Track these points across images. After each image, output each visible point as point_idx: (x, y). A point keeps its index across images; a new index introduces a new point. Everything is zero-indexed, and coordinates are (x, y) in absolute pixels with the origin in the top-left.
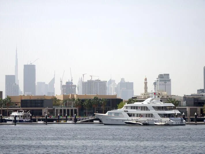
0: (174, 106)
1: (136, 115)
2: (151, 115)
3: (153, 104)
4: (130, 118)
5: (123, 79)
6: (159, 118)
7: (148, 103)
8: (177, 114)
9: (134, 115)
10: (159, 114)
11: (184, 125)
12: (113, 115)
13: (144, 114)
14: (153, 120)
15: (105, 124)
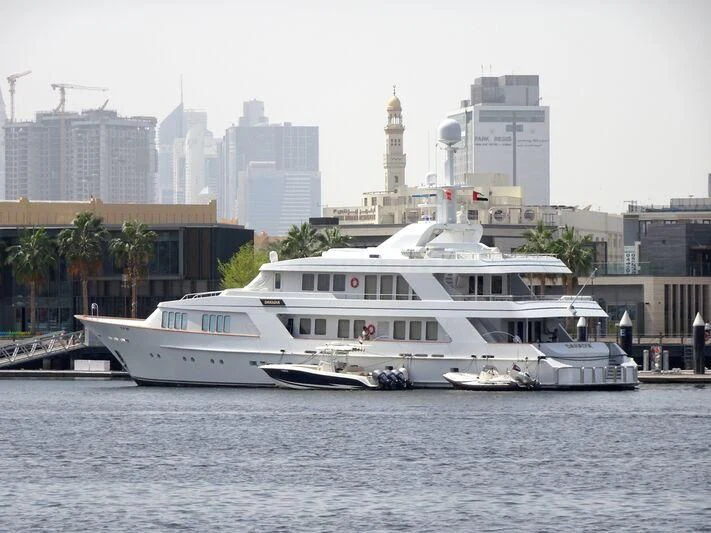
0: (567, 271)
1: (332, 327)
2: (428, 330)
3: (440, 261)
4: (299, 346)
5: (253, 108)
6: (477, 344)
7: (411, 255)
8: (588, 319)
9: (321, 327)
10: (473, 321)
11: (630, 388)
12: (193, 327)
13: (383, 321)
14: (438, 359)
15: (144, 384)
